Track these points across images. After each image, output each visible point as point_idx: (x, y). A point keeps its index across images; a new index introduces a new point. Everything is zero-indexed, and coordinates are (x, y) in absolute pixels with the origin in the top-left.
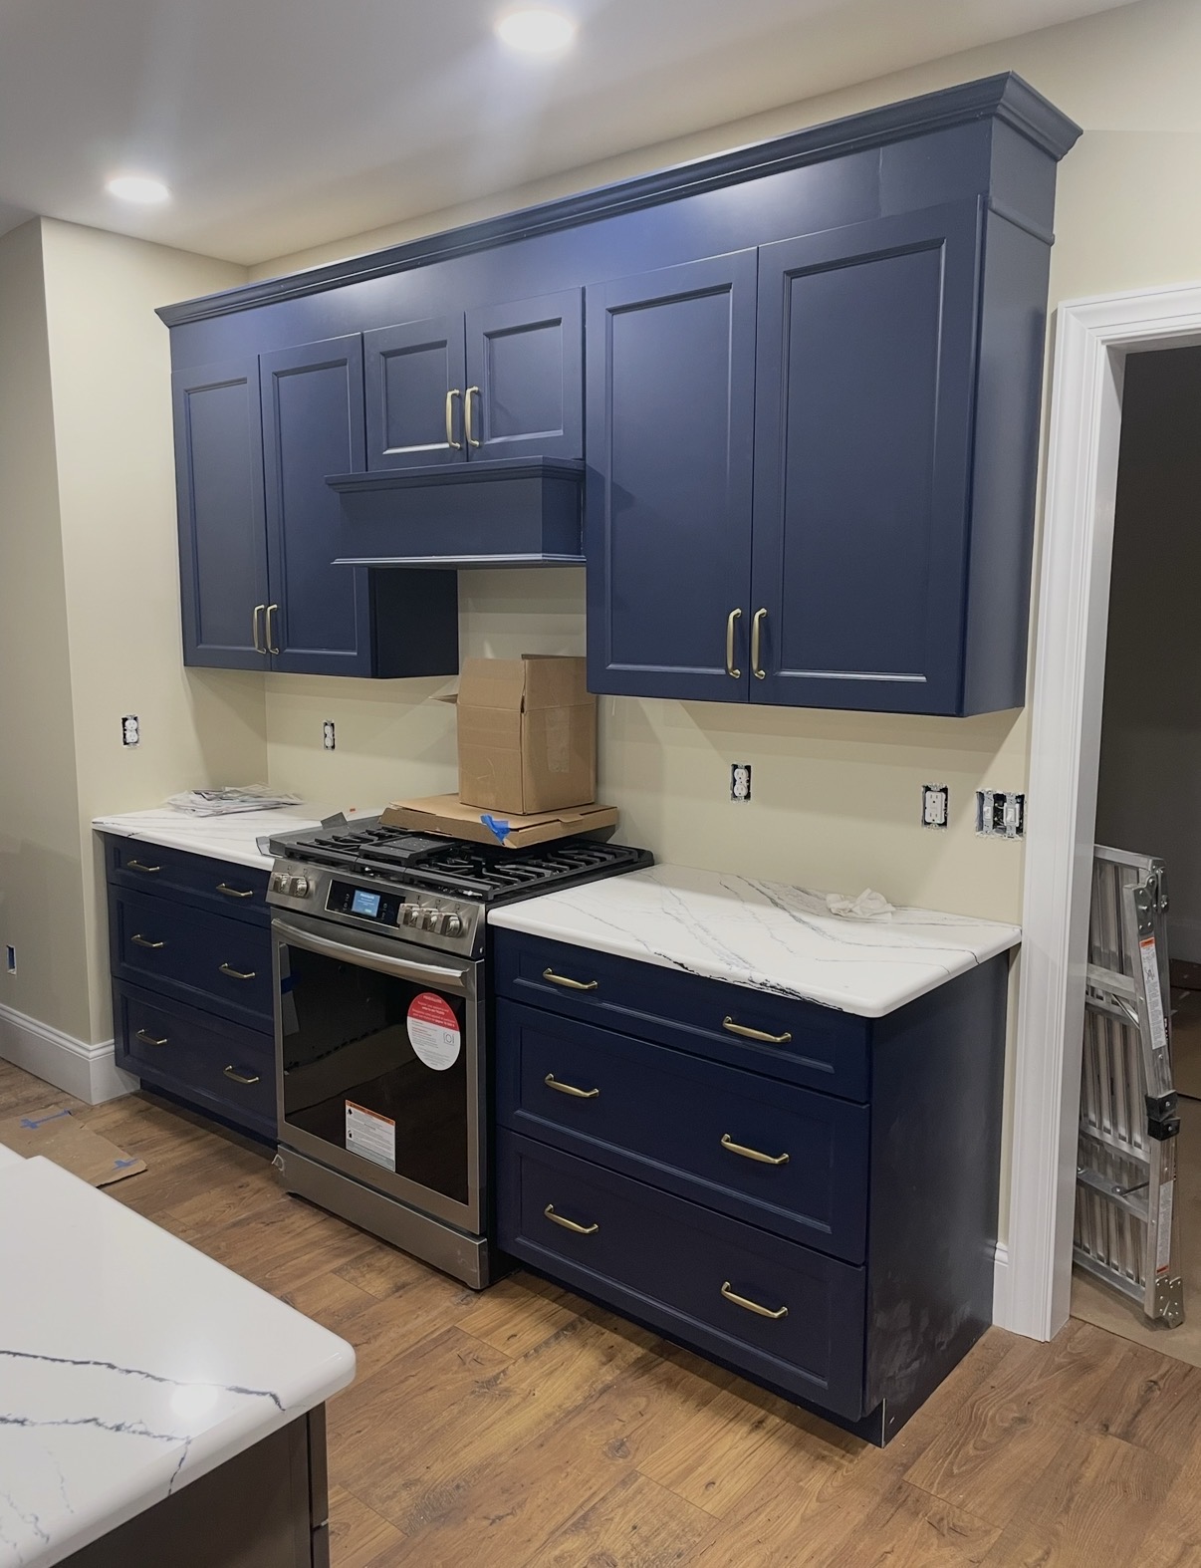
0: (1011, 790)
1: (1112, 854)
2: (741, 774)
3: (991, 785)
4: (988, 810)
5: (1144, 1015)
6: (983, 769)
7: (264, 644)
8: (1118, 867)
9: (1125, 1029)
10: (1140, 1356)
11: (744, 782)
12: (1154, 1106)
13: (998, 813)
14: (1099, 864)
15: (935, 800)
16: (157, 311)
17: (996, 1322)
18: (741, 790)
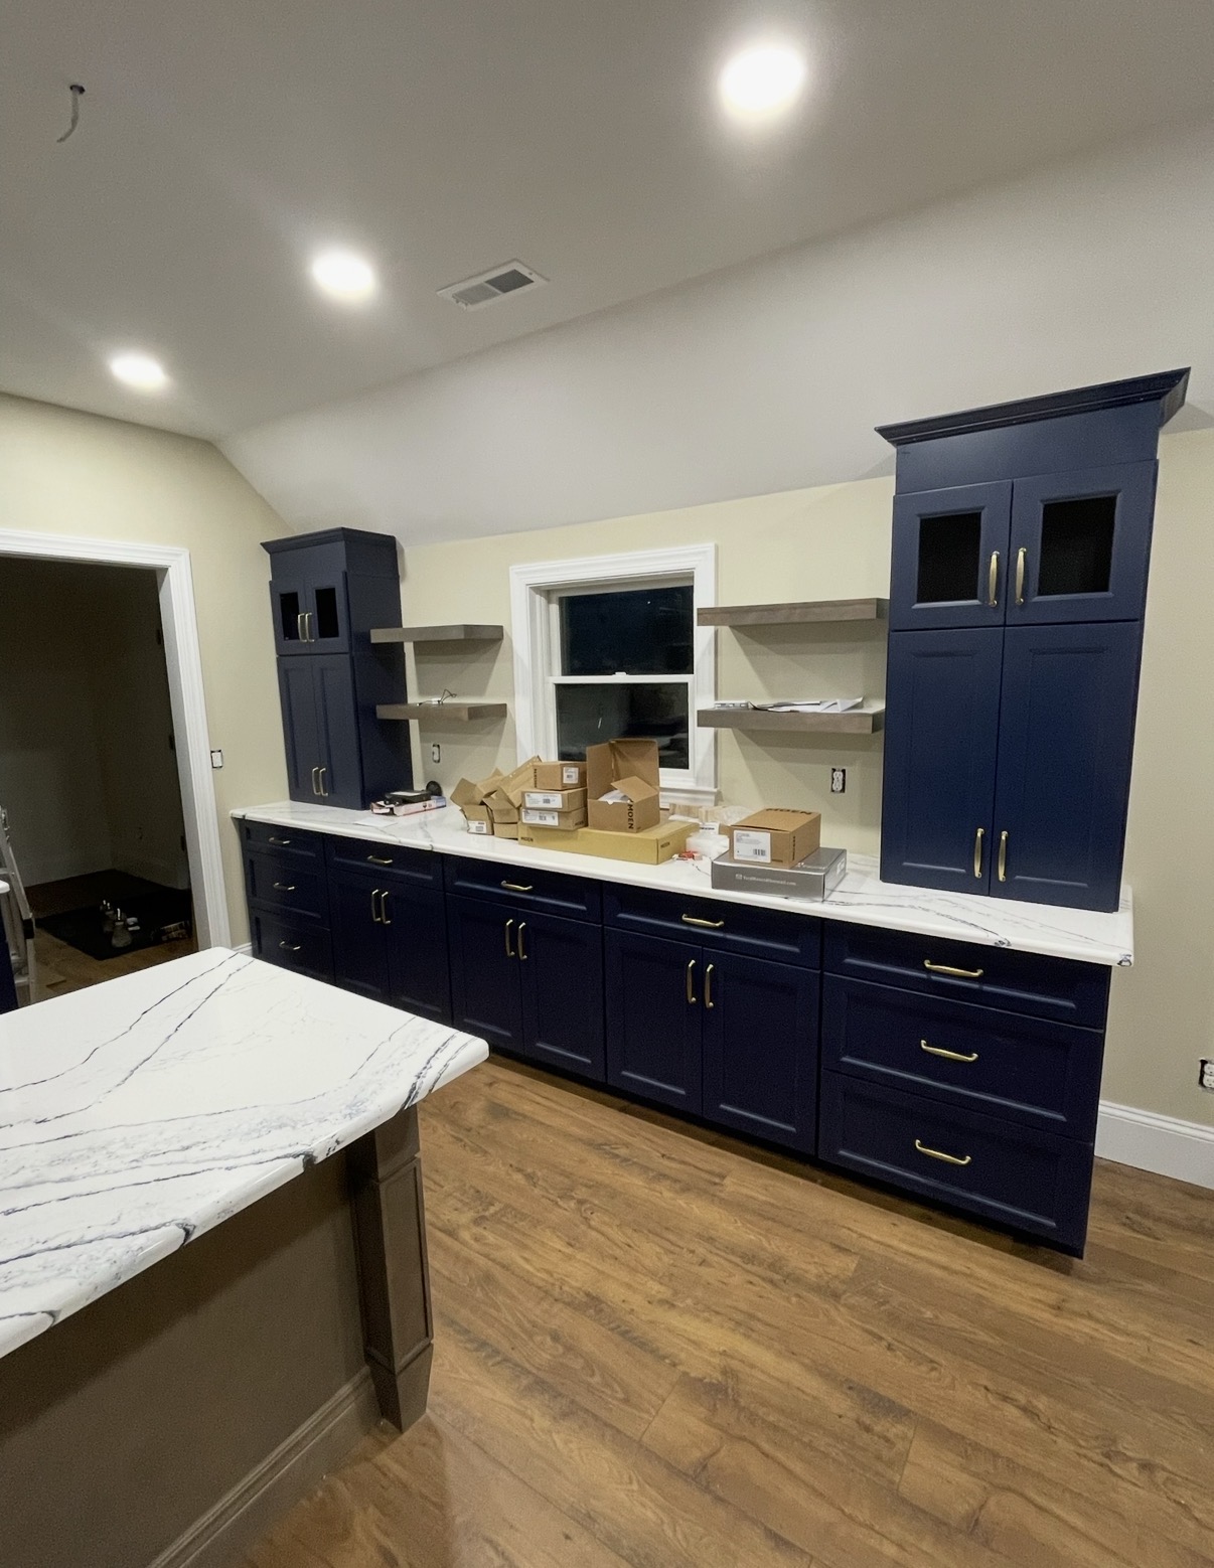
12: (27, 924)
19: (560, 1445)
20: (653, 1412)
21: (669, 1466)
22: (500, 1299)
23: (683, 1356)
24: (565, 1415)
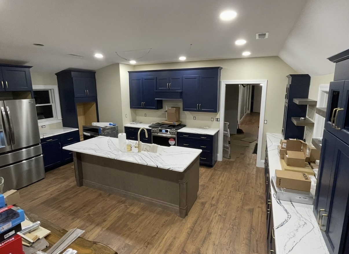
0: (218, 118)
1: (226, 122)
2: (195, 117)
3: (217, 118)
4: (217, 119)
5: (228, 135)
6: (216, 116)
7: (143, 106)
8: (226, 123)
9: (226, 136)
10: (228, 161)
11: (195, 118)
12: (229, 141)
13: (217, 120)
14: (225, 123)
15: (212, 119)
16: (128, 71)
17: (218, 160)
18: (194, 119)
19: (184, 234)
20: (192, 244)
21: (184, 247)
22: (205, 222)
23: (204, 248)
24: (188, 234)
